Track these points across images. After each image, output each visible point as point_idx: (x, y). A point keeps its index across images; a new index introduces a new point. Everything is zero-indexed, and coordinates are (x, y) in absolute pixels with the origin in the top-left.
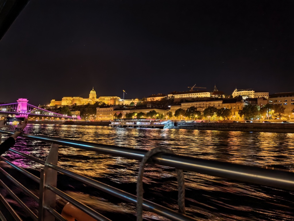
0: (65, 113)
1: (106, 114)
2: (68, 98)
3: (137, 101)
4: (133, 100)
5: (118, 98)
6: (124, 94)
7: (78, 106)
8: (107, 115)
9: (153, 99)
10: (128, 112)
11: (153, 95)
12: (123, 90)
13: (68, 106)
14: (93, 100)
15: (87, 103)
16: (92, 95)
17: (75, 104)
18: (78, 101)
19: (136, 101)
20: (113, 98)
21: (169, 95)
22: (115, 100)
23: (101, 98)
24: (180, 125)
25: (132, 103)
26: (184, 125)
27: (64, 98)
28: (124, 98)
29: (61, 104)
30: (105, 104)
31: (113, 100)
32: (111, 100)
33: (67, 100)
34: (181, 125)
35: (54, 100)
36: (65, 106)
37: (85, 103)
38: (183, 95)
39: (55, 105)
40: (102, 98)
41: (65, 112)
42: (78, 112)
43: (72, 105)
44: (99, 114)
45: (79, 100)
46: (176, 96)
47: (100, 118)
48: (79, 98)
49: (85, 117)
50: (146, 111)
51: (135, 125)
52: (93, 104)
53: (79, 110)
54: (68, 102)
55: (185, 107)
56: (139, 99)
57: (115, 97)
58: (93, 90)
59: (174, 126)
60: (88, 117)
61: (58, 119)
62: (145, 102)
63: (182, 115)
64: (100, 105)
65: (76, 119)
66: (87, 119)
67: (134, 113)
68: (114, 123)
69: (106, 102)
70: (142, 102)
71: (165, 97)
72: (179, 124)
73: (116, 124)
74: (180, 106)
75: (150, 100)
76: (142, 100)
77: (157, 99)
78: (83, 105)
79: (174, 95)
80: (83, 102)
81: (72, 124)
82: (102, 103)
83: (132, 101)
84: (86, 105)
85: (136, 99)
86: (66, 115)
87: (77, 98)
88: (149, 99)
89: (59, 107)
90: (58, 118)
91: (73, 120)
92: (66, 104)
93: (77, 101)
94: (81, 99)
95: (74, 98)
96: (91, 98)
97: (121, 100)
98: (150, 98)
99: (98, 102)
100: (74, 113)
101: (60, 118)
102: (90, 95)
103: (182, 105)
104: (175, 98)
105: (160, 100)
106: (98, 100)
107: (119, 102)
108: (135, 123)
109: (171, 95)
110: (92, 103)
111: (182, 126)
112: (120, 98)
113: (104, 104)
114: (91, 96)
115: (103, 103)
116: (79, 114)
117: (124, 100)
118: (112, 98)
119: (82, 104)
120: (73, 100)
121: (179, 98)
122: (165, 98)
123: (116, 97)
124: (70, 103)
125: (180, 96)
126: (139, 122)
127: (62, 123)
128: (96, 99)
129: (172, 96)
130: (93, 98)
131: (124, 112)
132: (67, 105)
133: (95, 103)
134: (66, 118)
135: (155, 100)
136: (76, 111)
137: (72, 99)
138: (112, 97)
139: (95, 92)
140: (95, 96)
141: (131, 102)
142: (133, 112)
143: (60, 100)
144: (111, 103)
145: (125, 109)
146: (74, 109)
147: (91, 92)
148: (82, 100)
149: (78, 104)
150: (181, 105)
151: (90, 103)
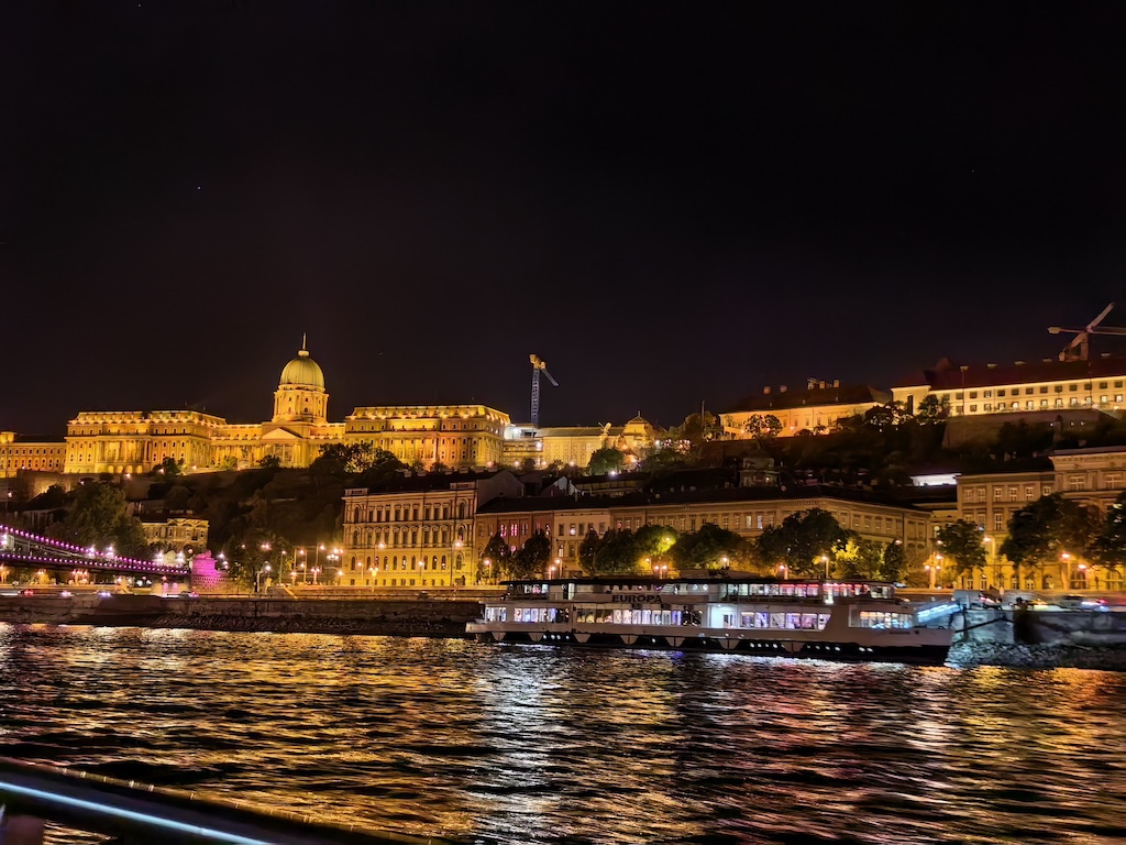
0: (94, 532)
1: (419, 540)
2: (114, 420)
3: (644, 443)
4: (611, 433)
5: (494, 415)
6: (536, 385)
7: (194, 481)
8: (430, 552)
9: (774, 423)
10: (601, 521)
11: (767, 390)
12: (532, 358)
13: (116, 480)
14: (306, 434)
15: (258, 454)
16: (293, 394)
17: (170, 463)
18: (188, 446)
19: (636, 441)
20: (456, 416)
21: (901, 394)
22: (469, 433)
23: (365, 418)
24: (1066, 631)
25: (606, 456)
26: (1104, 638)
27: (84, 420)
28: (534, 414)
29: (61, 466)
30: (397, 464)
31: (454, 436)
32: (439, 429)
33: (105, 433)
34: (1079, 634)
35: (11, 437)
36: (88, 478)
37: (238, 453)
38: (1015, 392)
39: (13, 474)
40: (370, 415)
41: (97, 525)
42: (192, 527)
43: (139, 470)
44: (362, 540)
45: (197, 436)
46: (960, 397)
47: (374, 571)
48: (193, 417)
49: (253, 567)
50: (751, 521)
51: (694, 630)
52: (303, 465)
53: (198, 515)
54: (113, 447)
55: (1089, 485)
56: (658, 423)
57: (466, 413)
58: (302, 359)
59: (1010, 640)
60: (275, 567)
61: (42, 579)
62: (709, 446)
63: (1071, 549)
64: (358, 470)
65: (180, 579)
66: (268, 583)
67: (646, 536)
68: (510, 613)
69: (402, 450)
70: (683, 445)
71: (869, 406)
72: (1056, 628)
73: (527, 618)
74: (1041, 479)
75: (744, 434)
76: (683, 427)
77: (802, 426)
78: (229, 472)
79: (939, 394)
80: (226, 452)
81: (156, 617)
82: (370, 458)
83: (601, 438)
84: (248, 474)
85: (630, 428)
86: (110, 553)
87: (184, 419)
88: (738, 425)
89: (44, 489)
90: (42, 574)
91: (161, 591)
92: (99, 468)
93: (183, 439)
94: (213, 424)
95: (162, 418)
96: (287, 417)
97: (512, 432)
98: (744, 417)
99: (340, 446)
100: (158, 534)
101: (59, 572)
102: (278, 394)
103: (1057, 466)
104: (954, 413)
105: (827, 432)
106: (337, 432)
107: (505, 445)
108: (691, 616)
109: (920, 393)
110: (298, 457)
111: (1084, 643)
112: (506, 420)
113: (388, 462)
114: (286, 404)
115: (379, 452)
116: (202, 541)
117: (539, 432)
118: (443, 416)
119: (218, 462)
120: (152, 433)
121: (980, 411)
122: (870, 413)
123: (481, 410)
124: (126, 455)
125: (994, 401)
126: (727, 610)
127: (75, 613)
128: (321, 423)
129: (931, 400)
130: (305, 417)
131: (569, 527)
132: (105, 476)
133: (317, 454)
134: (102, 574)
135: (789, 431)
136: (181, 521)
137: (142, 429)
138: (444, 413)
139: (317, 376)
140: (318, 403)
141: (594, 444)
142: (638, 525)
143: (57, 433)
144: (443, 452)
145: (567, 503)
146: (158, 506)
147: (291, 371)
148: (218, 434)
149: (191, 462)
150: (1050, 466)
151: (283, 458)
